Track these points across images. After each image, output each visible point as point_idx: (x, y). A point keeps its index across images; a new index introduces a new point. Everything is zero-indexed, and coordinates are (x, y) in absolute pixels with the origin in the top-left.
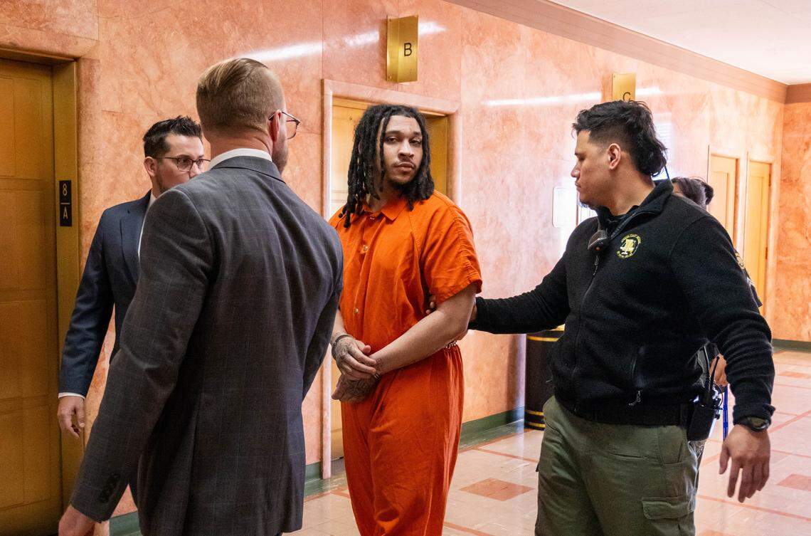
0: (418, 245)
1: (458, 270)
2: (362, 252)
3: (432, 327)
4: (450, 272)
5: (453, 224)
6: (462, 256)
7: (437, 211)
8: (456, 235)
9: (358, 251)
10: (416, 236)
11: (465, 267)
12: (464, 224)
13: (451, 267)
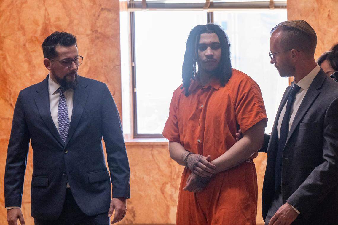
0: (233, 101)
1: (254, 113)
2: (200, 108)
3: (244, 145)
4: (250, 114)
5: (251, 88)
6: (256, 105)
7: (241, 81)
8: (253, 94)
9: (197, 108)
10: (231, 96)
11: (258, 111)
12: (257, 88)
13: (250, 112)
